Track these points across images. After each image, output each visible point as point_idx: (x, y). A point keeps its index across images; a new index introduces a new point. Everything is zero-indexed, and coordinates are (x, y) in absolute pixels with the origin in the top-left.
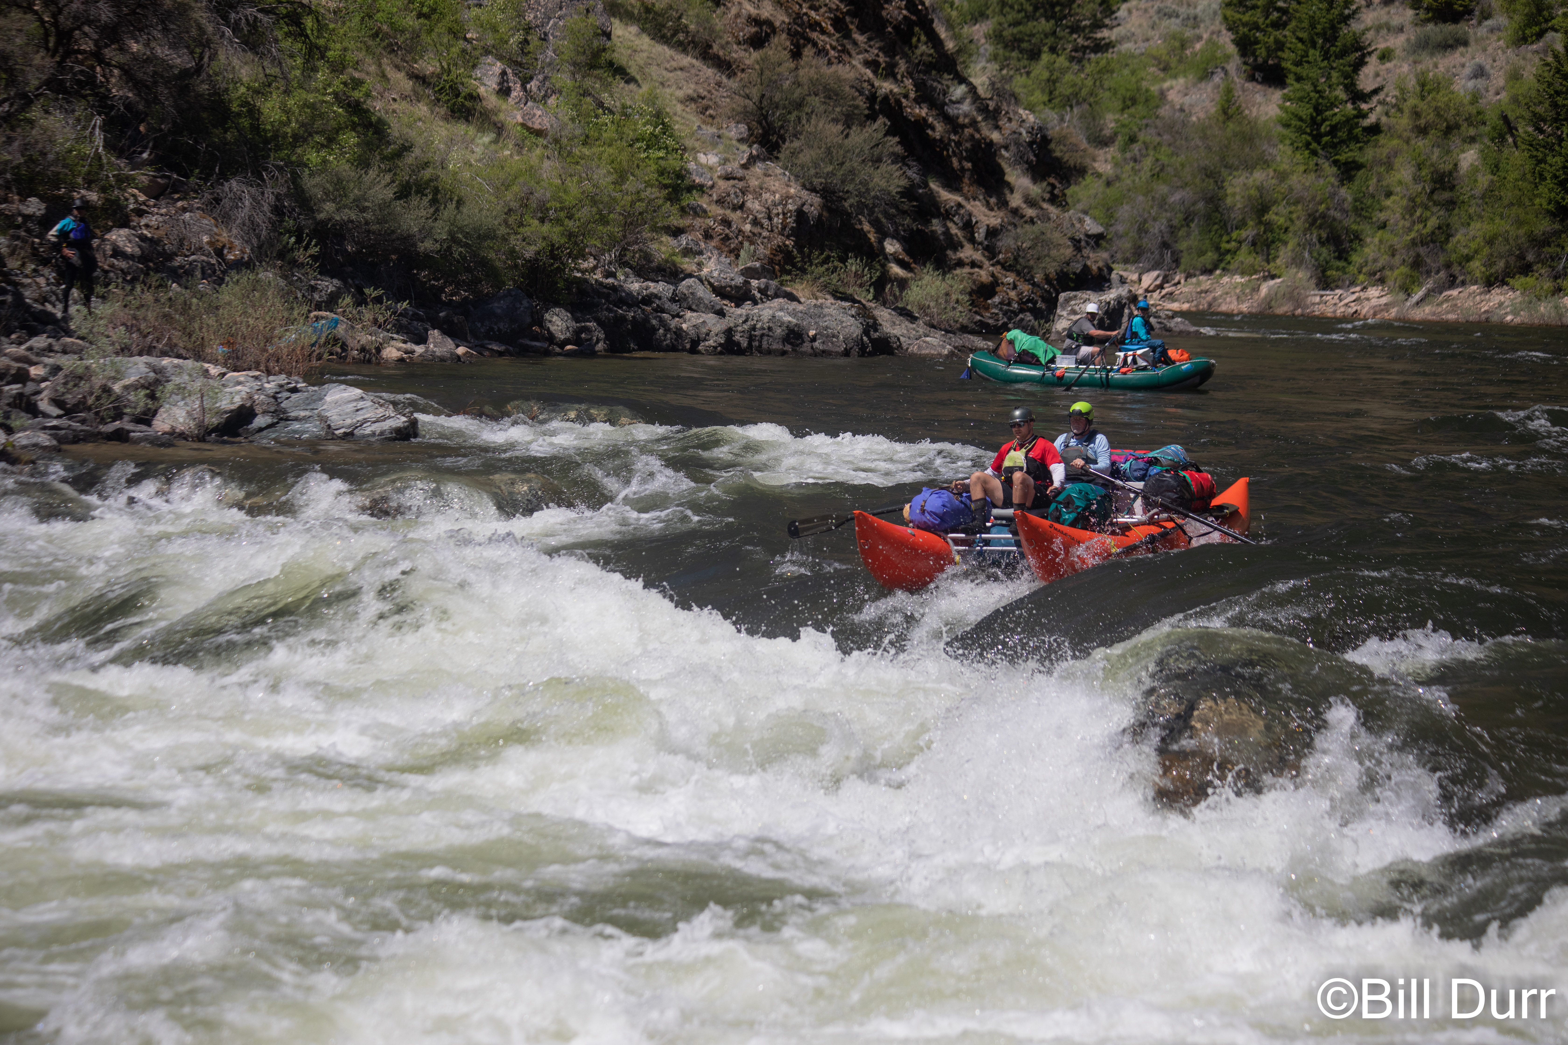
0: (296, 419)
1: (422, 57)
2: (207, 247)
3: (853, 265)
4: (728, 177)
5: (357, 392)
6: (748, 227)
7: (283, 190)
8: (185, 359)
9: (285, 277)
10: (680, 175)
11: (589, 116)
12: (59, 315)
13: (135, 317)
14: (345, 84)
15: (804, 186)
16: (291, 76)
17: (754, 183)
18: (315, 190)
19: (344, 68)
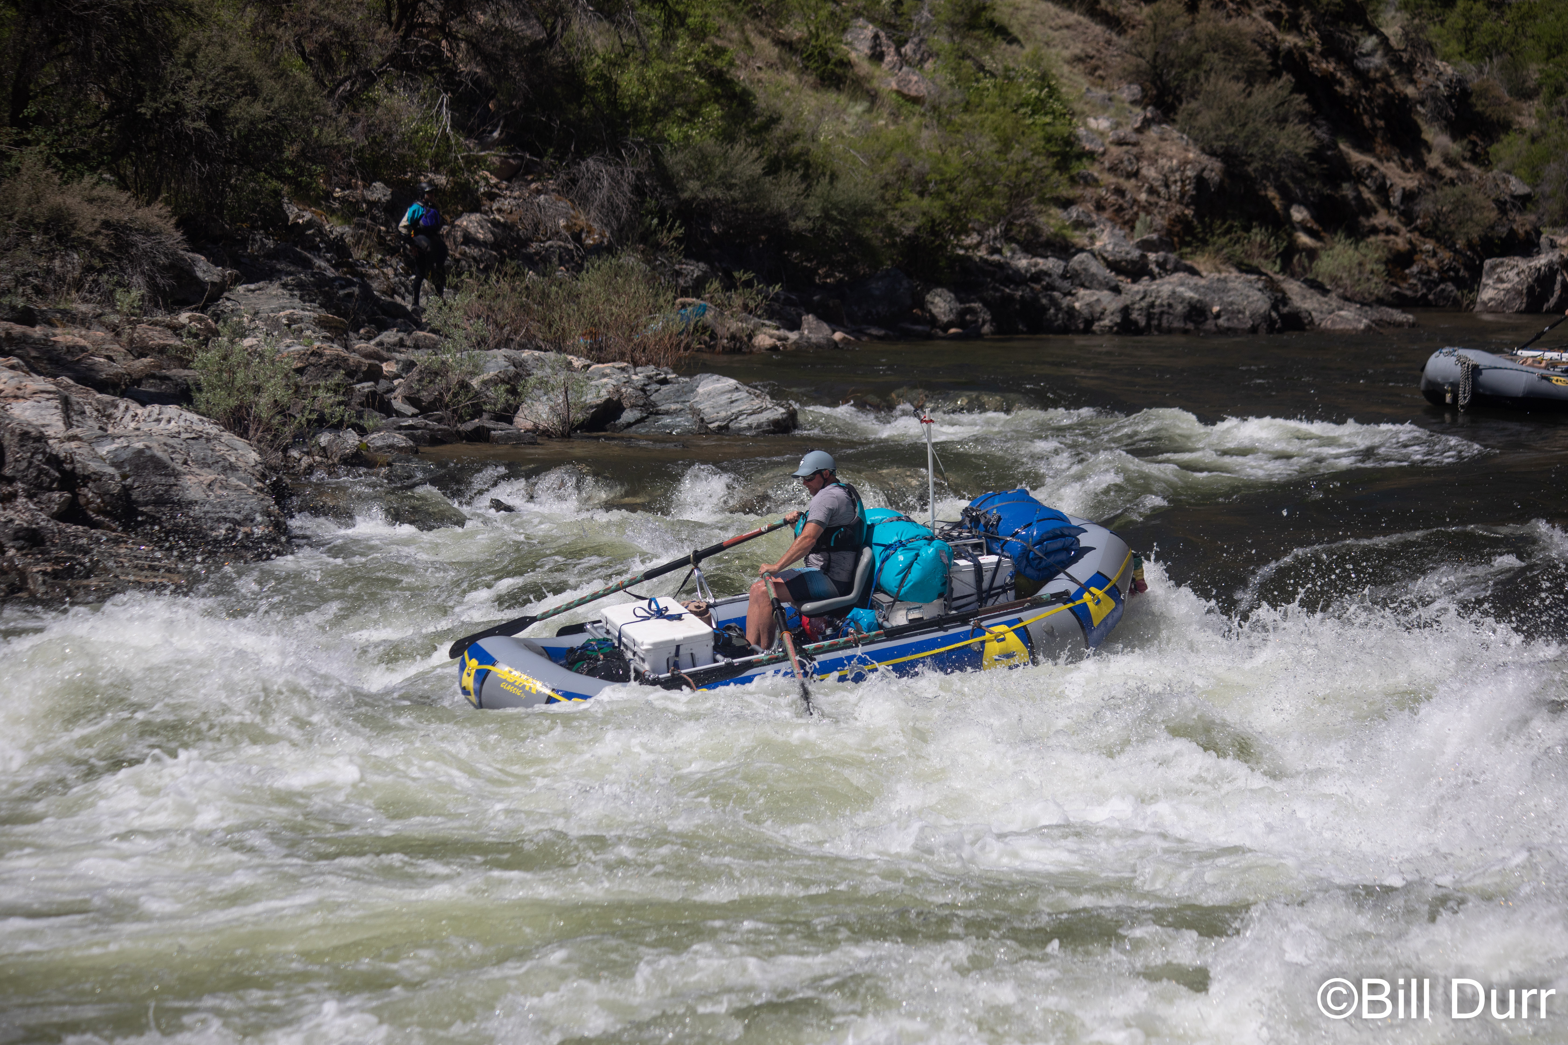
0: (667, 413)
1: (788, 22)
2: (563, 232)
3: (1258, 235)
4: (1120, 143)
5: (732, 382)
6: (1143, 197)
7: (644, 169)
8: (546, 351)
9: (648, 262)
10: (1069, 141)
11: (968, 80)
12: (409, 307)
13: (490, 308)
14: (707, 53)
15: (1203, 150)
16: (650, 45)
17: (1149, 148)
18: (679, 167)
19: (705, 35)
